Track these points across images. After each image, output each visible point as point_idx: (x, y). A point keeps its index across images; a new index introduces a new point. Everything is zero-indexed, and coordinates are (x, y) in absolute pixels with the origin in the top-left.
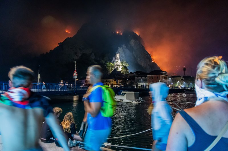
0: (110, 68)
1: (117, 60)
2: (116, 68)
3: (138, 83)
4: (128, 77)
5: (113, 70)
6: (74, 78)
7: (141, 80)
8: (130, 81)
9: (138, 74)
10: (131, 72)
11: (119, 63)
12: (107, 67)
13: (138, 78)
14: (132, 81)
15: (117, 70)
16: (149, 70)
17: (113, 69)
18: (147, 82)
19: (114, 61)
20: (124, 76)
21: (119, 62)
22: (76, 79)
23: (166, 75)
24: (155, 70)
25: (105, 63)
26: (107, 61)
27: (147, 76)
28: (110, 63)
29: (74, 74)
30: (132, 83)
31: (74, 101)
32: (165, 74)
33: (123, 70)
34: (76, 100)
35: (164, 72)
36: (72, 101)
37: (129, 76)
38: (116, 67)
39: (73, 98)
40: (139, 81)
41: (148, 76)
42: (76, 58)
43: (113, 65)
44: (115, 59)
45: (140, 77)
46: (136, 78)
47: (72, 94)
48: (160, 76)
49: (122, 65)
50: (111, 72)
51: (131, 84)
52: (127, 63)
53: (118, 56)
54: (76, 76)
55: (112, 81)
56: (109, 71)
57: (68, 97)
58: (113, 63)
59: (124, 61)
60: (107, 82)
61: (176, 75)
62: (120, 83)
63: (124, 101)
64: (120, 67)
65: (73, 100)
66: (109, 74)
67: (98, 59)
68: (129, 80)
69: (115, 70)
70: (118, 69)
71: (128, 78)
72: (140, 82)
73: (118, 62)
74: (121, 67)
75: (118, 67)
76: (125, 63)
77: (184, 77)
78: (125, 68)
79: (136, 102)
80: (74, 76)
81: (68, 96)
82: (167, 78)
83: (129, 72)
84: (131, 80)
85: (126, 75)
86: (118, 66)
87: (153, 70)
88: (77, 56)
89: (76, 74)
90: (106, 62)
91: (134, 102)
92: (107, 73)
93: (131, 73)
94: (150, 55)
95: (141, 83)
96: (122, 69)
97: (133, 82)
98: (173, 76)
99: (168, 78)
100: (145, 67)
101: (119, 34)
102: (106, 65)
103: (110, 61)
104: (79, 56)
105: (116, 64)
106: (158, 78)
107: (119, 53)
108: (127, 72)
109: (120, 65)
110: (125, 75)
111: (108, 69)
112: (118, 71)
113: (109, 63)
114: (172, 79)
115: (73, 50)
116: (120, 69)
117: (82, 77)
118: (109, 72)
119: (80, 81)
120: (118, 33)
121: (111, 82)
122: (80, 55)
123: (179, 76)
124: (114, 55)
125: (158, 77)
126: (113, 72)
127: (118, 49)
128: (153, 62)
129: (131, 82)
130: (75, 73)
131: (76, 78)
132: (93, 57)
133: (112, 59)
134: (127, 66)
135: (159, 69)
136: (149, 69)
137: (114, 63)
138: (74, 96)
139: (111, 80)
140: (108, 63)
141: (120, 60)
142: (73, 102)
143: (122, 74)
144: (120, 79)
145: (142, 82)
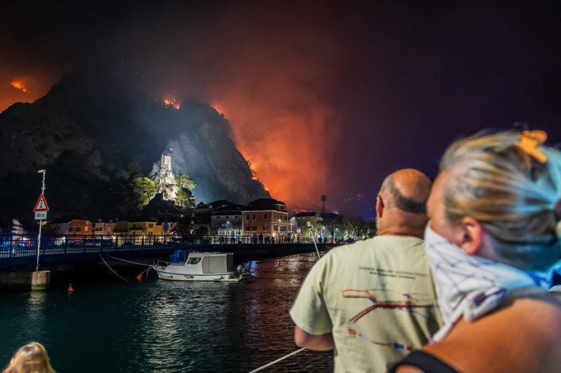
0: (145, 192)
1: (163, 172)
2: (160, 192)
3: (219, 232)
4: (193, 215)
5: (152, 198)
6: (36, 218)
7: (225, 223)
8: (197, 227)
9: (219, 207)
10: (201, 203)
11: (170, 179)
12: (136, 190)
13: (218, 218)
14: (205, 225)
15: (164, 198)
16: (244, 199)
17: (152, 193)
18: (240, 228)
19: (156, 174)
20: (182, 213)
21: (171, 175)
22: (43, 220)
23: (285, 211)
24: (260, 200)
25: (132, 178)
26: (135, 173)
27: (240, 214)
28: (146, 178)
29: (38, 208)
30: (204, 231)
31: (33, 288)
32: (282, 209)
33: (181, 198)
34: (42, 285)
35: (280, 203)
36: (27, 288)
37: (196, 214)
38: (161, 188)
39: (30, 278)
40: (220, 225)
41: (243, 212)
42: (45, 161)
43: (153, 183)
44: (160, 168)
45: (223, 217)
46: (214, 218)
47: (28, 265)
48: (271, 213)
49: (178, 185)
50: (146, 203)
51: (202, 232)
52: (191, 179)
53: (167, 160)
54: (45, 213)
55: (151, 226)
56: (142, 199)
57: (12, 278)
58: (154, 179)
59: (184, 175)
60: (135, 228)
61: (304, 211)
62: (171, 231)
63: (196, 278)
64: (172, 190)
65: (30, 285)
66: (142, 208)
67: (112, 167)
68: (195, 223)
69: (159, 196)
70: (166, 195)
71: (193, 219)
72: (224, 228)
73: (166, 178)
74: (176, 189)
75: (167, 190)
76: (186, 180)
77: (322, 215)
78: (186, 192)
79: (232, 277)
80: (36, 213)
81: (12, 275)
82: (287, 219)
83: (197, 203)
84: (200, 223)
85: (188, 210)
86: (168, 186)
87: (255, 198)
88: (46, 156)
89: (44, 207)
90: (134, 175)
91: (226, 278)
92: (137, 204)
93: (202, 206)
94: (246, 163)
95: (225, 231)
96: (177, 195)
97: (206, 228)
98: (297, 213)
99: (289, 218)
100: (235, 190)
101: (171, 106)
102: (134, 183)
103: (147, 172)
104: (52, 156)
105: (161, 181)
106: (266, 218)
107: (170, 153)
108: (192, 202)
109: (172, 185)
110: (186, 210)
111: (140, 195)
112: (167, 200)
113: (143, 180)
114: (297, 220)
115: (34, 140)
116: (172, 195)
117: (58, 216)
118: (142, 202)
119: (53, 226)
120: (167, 102)
121: (146, 228)
122: (56, 155)
123: (313, 214)
124: (158, 159)
125: (265, 216)
126: (151, 202)
127: (167, 144)
128: (255, 181)
129: (202, 228)
130: (42, 204)
131: (45, 218)
132: (97, 162)
133: (151, 169)
134: (191, 187)
135: (268, 197)
136: (245, 196)
137: (157, 178)
138: (34, 273)
139: (147, 224)
140: (139, 179)
141: (174, 172)
142: (30, 290)
143: (178, 207)
144: (172, 220)
145: (229, 227)
